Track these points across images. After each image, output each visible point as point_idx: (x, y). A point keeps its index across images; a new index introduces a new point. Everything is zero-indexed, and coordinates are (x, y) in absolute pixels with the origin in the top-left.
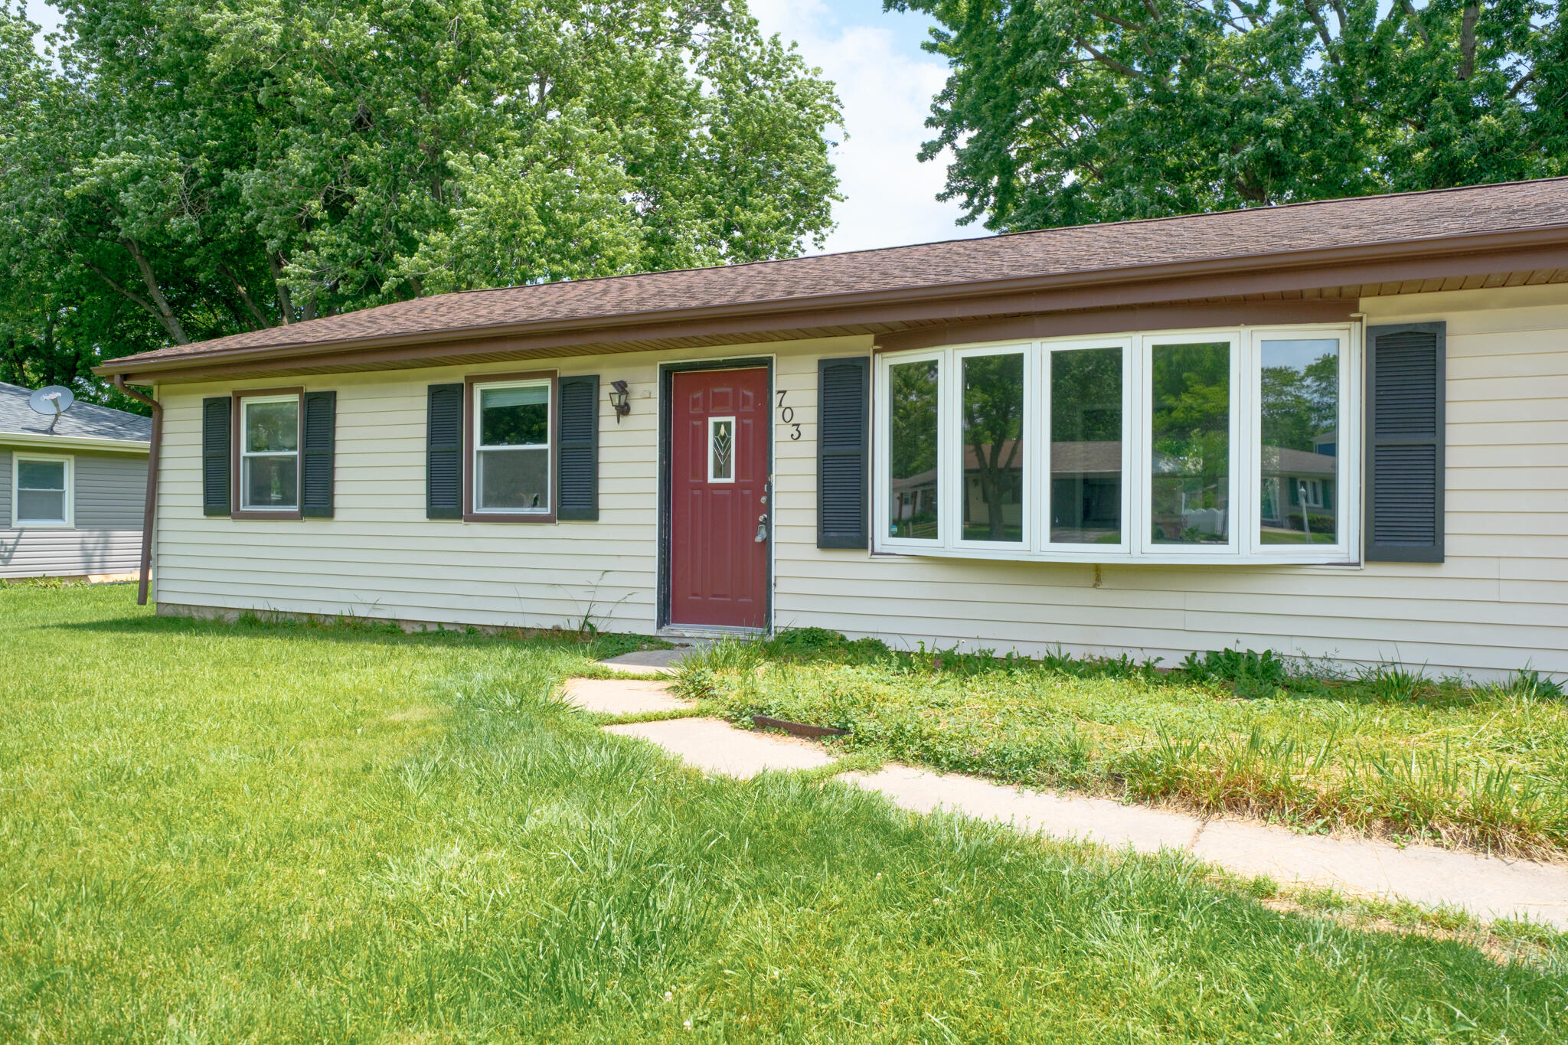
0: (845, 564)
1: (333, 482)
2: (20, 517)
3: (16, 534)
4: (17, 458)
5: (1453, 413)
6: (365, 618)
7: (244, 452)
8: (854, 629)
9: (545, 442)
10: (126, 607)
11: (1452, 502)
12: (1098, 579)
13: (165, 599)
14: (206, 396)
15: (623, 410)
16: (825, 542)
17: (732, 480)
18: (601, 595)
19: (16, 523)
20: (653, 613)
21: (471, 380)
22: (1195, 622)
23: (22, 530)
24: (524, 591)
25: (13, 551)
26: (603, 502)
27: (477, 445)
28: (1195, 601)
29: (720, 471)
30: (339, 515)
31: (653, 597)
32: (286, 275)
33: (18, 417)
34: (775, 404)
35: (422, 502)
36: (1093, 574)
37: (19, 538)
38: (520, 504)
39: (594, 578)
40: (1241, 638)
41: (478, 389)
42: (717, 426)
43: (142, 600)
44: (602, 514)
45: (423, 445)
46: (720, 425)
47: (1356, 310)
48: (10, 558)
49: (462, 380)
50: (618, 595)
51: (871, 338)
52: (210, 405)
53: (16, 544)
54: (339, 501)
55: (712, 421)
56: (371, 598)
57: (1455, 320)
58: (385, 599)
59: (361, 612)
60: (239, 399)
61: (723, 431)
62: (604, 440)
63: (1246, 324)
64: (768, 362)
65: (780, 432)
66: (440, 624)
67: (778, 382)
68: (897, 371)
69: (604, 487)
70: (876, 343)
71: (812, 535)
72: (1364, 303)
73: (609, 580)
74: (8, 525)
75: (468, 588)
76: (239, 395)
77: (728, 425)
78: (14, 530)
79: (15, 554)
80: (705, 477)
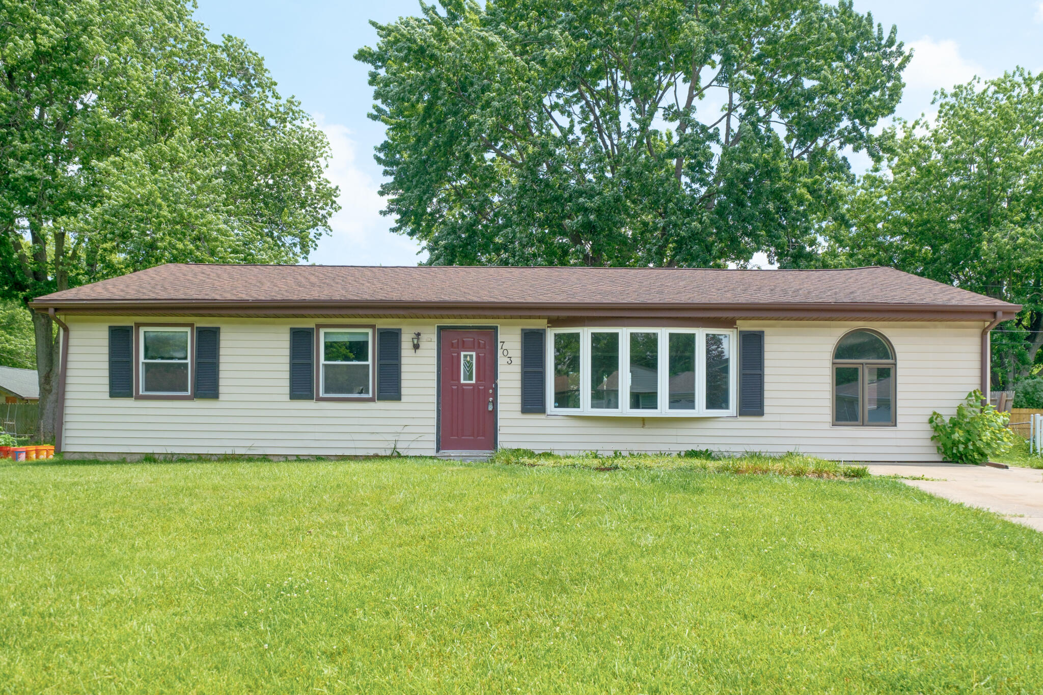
0: (534, 420)
1: (218, 378)
5: (767, 363)
6: (242, 455)
7: (142, 360)
8: (538, 448)
9: (367, 360)
11: (766, 394)
12: (644, 424)
13: (72, 449)
14: (111, 325)
15: (416, 347)
16: (525, 410)
17: (474, 382)
18: (402, 437)
20: (434, 445)
21: (319, 326)
22: (680, 440)
24: (356, 437)
26: (404, 391)
27: (322, 361)
29: (467, 378)
30: (221, 397)
31: (432, 437)
34: (499, 347)
35: (286, 390)
36: (642, 422)
38: (351, 392)
39: (399, 429)
40: (698, 445)
41: (322, 332)
42: (465, 356)
44: (403, 397)
45: (286, 360)
46: (468, 357)
47: (736, 324)
49: (312, 326)
50: (413, 437)
51: (545, 321)
52: (114, 330)
54: (222, 389)
55: (462, 354)
56: (249, 444)
57: (768, 331)
58: (257, 444)
59: (240, 451)
60: (138, 328)
61: (468, 359)
62: (404, 361)
64: (495, 328)
65: (502, 361)
66: (297, 456)
67: (500, 338)
68: (558, 337)
69: (404, 384)
70: (548, 323)
71: (519, 407)
73: (407, 430)
75: (318, 436)
76: (138, 325)
77: (471, 356)
80: (459, 379)
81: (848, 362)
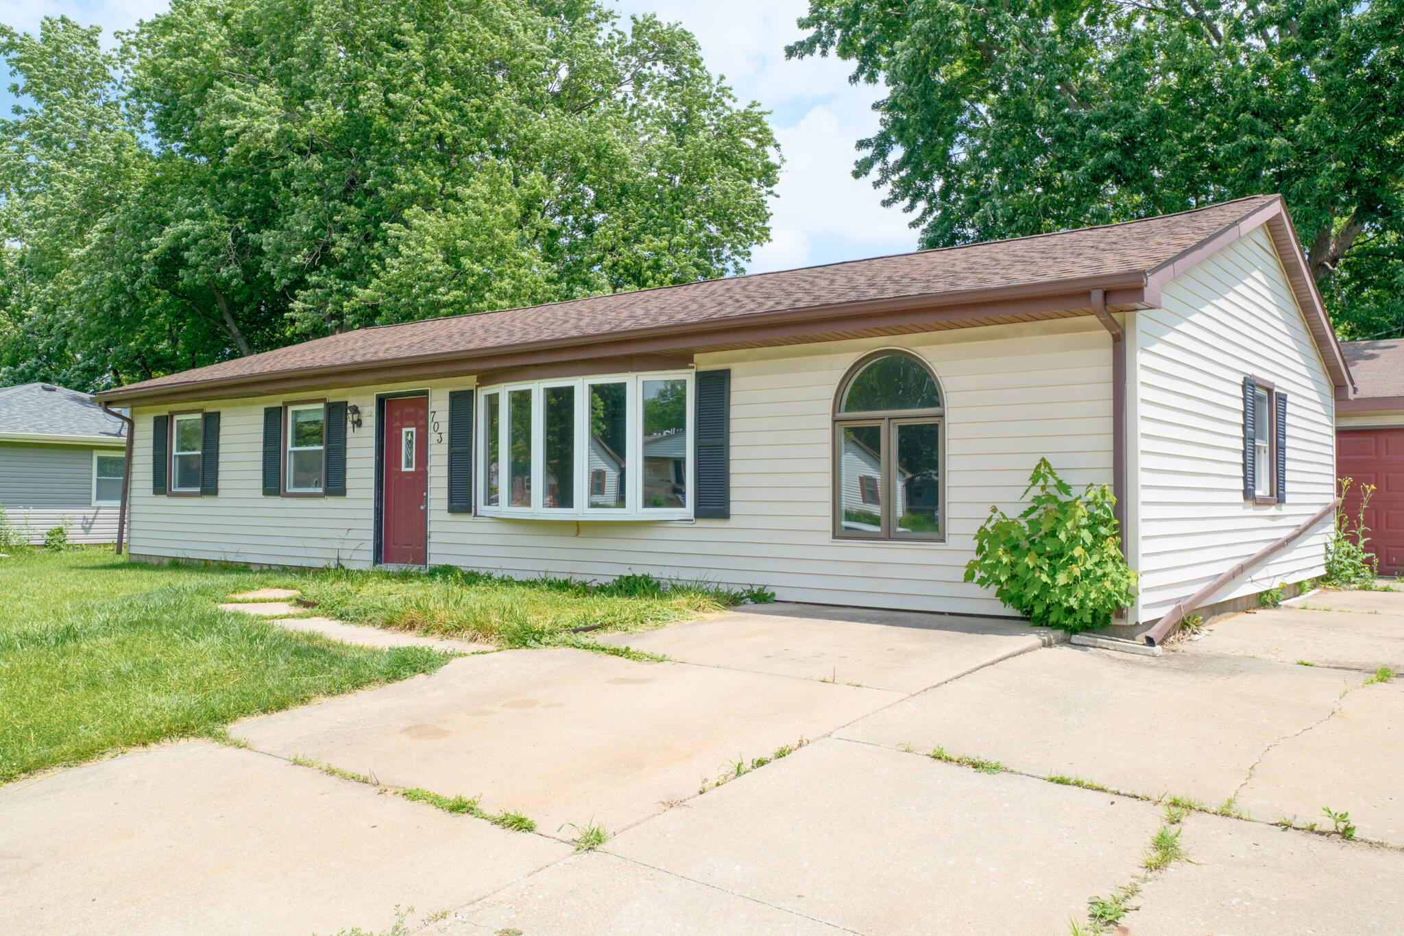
0: (463, 522)
1: (217, 472)
2: (98, 498)
3: (94, 511)
4: (96, 454)
5: (734, 425)
6: (232, 562)
7: (175, 453)
8: (467, 565)
10: (111, 557)
11: (733, 480)
12: (578, 531)
13: (133, 551)
14: (155, 415)
15: (358, 424)
16: (452, 510)
17: (413, 469)
18: (346, 545)
19: (95, 503)
20: (370, 556)
21: (287, 404)
23: (99, 508)
24: (308, 543)
25: (92, 523)
26: (348, 484)
27: (290, 447)
28: (622, 544)
29: (409, 464)
30: (221, 493)
31: (370, 546)
32: (292, 310)
33: (99, 423)
34: (430, 420)
35: (260, 484)
36: (576, 528)
37: (96, 514)
38: (309, 485)
39: (343, 534)
40: (632, 566)
41: (291, 409)
42: (407, 433)
43: (119, 552)
44: (348, 492)
45: (260, 447)
47: (692, 362)
48: (90, 528)
49: (281, 404)
50: (355, 545)
51: (474, 377)
52: (157, 420)
53: (94, 519)
54: (221, 485)
55: (405, 430)
56: (236, 549)
58: (244, 549)
59: (231, 558)
60: (172, 416)
61: (409, 437)
62: (349, 443)
63: (632, 371)
64: (426, 393)
65: (433, 438)
66: (269, 565)
67: (431, 406)
69: (349, 474)
70: (478, 381)
71: (446, 505)
72: (697, 357)
73: (351, 535)
74: (88, 504)
76: (172, 414)
77: (412, 433)
78: (94, 508)
79: (94, 526)
80: (400, 467)
81: (865, 417)
